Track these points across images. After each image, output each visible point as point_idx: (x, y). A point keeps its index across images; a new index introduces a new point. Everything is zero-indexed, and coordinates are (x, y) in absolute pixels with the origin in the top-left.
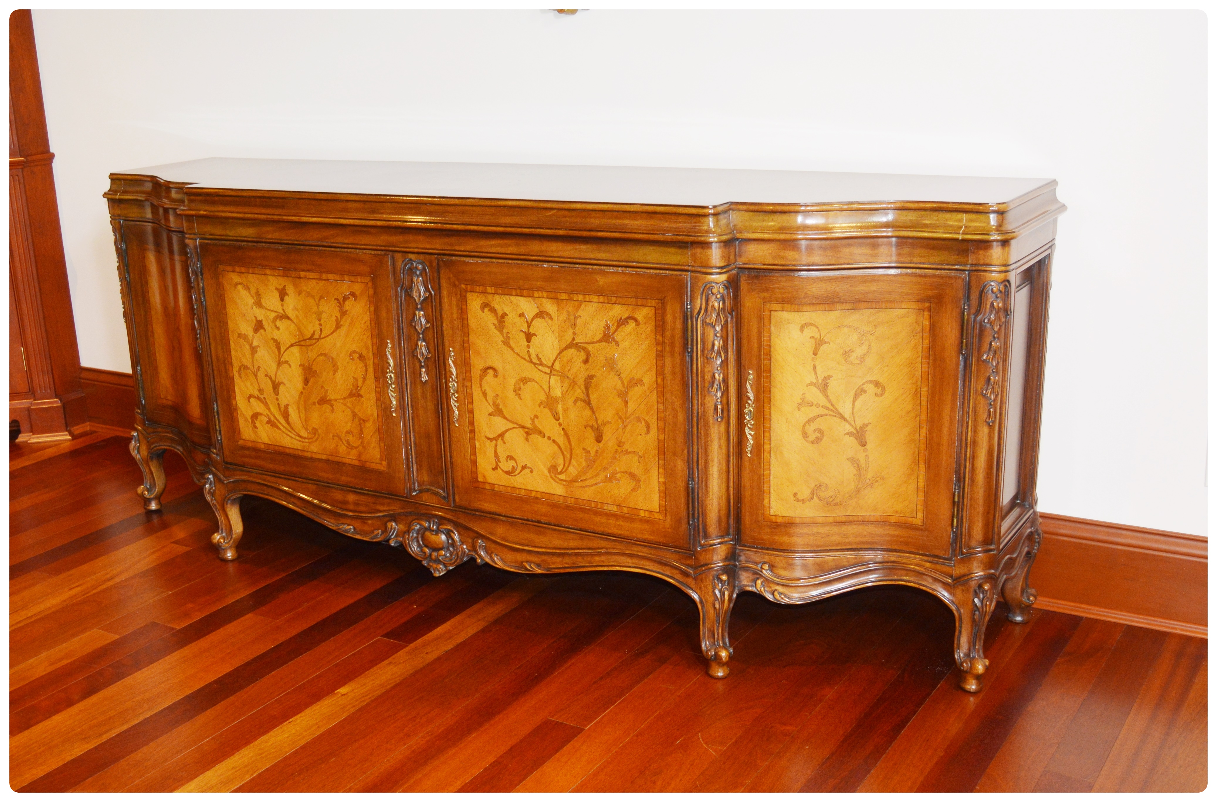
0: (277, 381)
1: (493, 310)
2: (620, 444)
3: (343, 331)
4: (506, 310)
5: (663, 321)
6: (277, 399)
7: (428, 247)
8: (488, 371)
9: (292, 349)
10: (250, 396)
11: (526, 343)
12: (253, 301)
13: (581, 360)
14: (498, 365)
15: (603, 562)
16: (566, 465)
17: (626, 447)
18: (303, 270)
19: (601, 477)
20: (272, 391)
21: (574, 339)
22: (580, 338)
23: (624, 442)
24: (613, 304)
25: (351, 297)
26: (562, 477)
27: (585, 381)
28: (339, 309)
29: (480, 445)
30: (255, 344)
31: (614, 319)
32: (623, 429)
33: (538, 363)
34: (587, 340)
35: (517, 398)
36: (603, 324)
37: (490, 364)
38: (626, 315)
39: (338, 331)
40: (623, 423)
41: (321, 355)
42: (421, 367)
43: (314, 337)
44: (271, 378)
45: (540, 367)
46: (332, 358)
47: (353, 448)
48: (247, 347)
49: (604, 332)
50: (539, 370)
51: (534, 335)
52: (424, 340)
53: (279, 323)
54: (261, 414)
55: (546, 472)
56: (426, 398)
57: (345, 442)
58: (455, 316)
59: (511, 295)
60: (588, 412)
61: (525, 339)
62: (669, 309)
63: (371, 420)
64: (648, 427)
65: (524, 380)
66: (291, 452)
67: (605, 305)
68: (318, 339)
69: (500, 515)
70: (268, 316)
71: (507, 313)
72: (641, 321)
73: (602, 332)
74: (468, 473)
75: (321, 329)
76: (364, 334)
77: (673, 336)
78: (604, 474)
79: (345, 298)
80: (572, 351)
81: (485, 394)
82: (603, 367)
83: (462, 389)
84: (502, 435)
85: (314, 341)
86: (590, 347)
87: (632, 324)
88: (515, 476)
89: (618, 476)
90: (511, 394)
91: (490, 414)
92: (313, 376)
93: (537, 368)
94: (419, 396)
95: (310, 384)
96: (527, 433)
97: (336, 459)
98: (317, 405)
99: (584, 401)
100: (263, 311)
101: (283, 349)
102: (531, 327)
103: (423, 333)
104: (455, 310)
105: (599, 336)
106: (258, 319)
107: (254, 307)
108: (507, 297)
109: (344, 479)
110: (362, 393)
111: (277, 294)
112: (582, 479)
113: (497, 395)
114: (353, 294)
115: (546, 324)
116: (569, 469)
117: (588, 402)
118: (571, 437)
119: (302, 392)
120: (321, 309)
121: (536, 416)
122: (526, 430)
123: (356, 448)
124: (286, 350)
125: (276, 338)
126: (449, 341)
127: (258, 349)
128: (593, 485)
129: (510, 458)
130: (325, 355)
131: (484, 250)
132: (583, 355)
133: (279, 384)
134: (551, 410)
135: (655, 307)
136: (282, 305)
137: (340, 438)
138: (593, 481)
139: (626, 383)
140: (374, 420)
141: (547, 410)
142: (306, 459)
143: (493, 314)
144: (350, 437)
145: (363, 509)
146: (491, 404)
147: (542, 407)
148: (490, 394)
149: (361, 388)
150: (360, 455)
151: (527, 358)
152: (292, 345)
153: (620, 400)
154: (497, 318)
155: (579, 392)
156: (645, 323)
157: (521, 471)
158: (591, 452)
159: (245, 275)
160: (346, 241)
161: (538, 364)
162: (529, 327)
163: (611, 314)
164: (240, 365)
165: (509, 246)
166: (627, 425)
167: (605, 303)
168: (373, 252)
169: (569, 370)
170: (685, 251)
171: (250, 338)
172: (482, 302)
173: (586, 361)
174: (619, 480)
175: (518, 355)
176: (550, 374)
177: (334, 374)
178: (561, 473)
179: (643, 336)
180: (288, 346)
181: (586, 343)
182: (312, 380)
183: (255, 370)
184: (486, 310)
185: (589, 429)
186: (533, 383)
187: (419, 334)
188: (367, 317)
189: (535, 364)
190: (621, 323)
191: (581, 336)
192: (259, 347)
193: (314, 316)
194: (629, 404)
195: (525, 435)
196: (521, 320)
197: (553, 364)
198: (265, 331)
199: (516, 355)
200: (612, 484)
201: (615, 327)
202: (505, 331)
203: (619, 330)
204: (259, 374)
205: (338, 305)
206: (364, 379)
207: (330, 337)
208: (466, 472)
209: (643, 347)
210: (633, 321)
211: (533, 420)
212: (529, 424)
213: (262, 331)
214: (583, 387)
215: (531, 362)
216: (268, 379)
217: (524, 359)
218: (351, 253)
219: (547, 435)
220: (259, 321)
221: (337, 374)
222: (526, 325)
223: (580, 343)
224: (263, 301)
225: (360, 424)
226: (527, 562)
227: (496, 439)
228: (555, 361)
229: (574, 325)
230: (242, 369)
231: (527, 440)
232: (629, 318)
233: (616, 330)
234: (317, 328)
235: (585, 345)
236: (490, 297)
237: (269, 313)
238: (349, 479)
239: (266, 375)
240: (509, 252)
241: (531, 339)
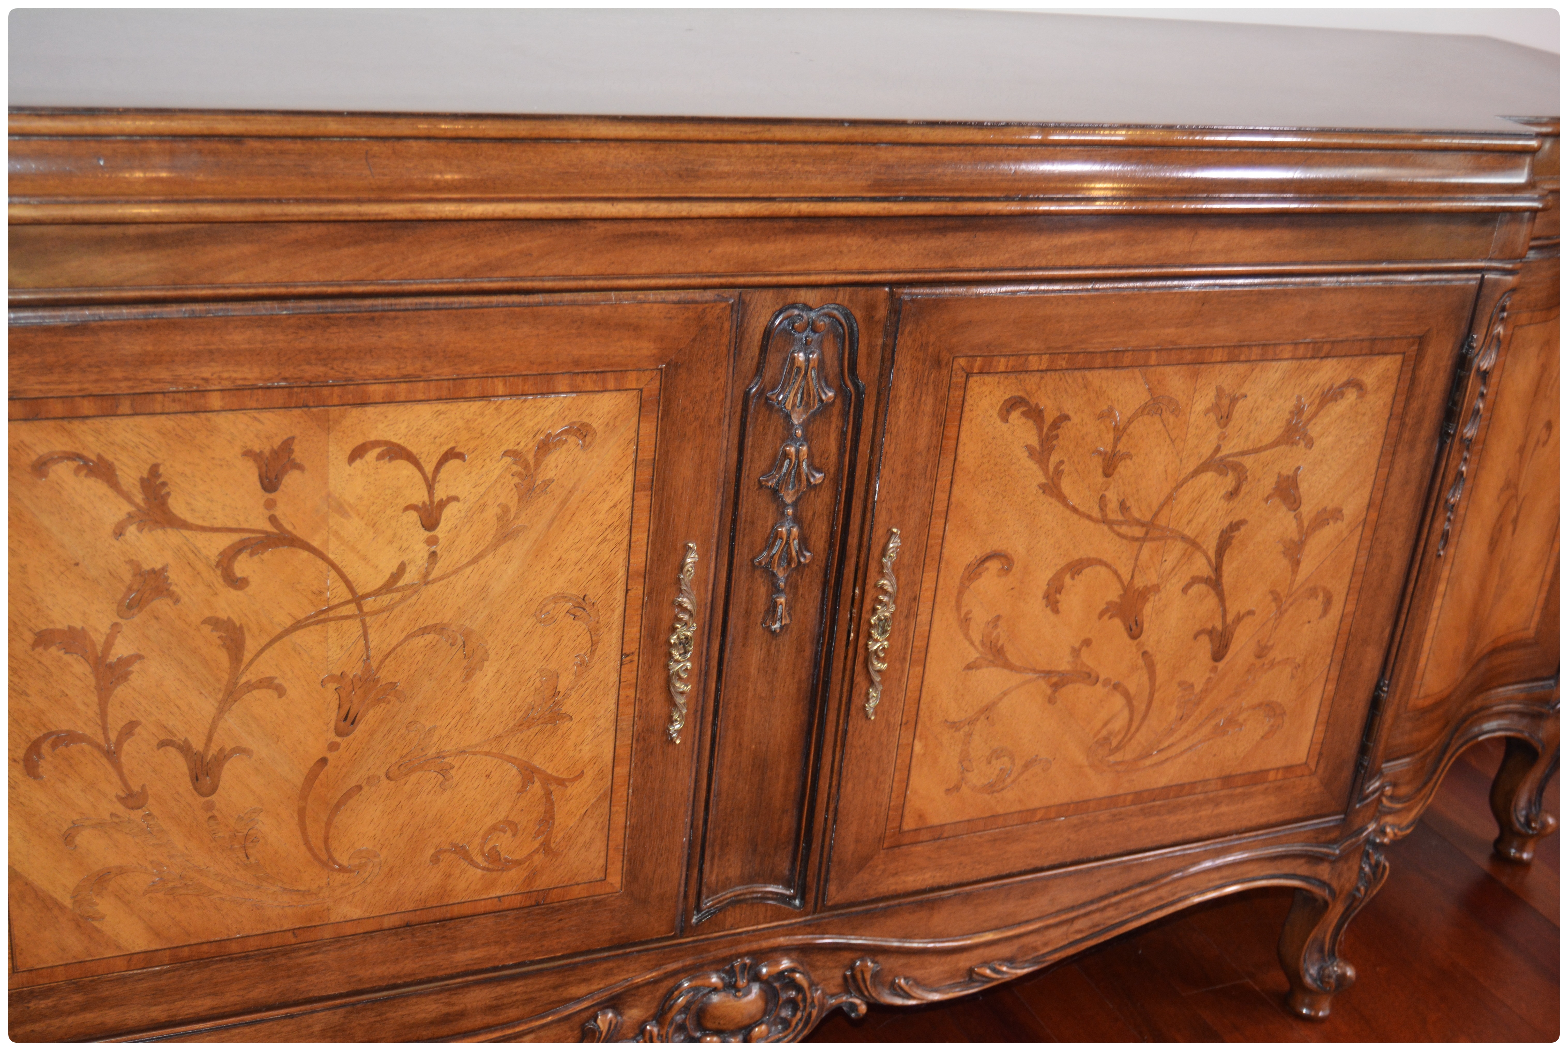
0: (213, 750)
1: (1035, 414)
2: (1261, 652)
3: (520, 548)
4: (1069, 407)
5: (1413, 380)
6: (209, 807)
7: (871, 265)
8: (987, 564)
9: (298, 637)
10: (76, 827)
11: (1100, 479)
12: (127, 508)
13: (1223, 492)
14: (1017, 547)
15: (1161, 898)
16: (1133, 729)
17: (1271, 655)
18: (377, 379)
19: (1206, 730)
20: (186, 783)
21: (1218, 449)
22: (1232, 444)
23: (1272, 646)
24: (1322, 358)
25: (572, 439)
26: (1118, 757)
27: (1221, 536)
28: (517, 480)
29: (926, 746)
30: (121, 649)
31: (1317, 390)
32: (1276, 620)
33: (1121, 518)
34: (1249, 445)
35: (1048, 611)
36: (1290, 405)
37: (995, 544)
38: (1344, 379)
39: (502, 549)
40: (1279, 607)
41: (424, 631)
42: (778, 591)
43: (400, 583)
44: (185, 749)
45: (1124, 529)
46: (468, 634)
47: (509, 864)
48: (80, 668)
49: (1289, 422)
50: (1119, 534)
51: (1129, 456)
52: (797, 520)
53: (243, 566)
54: (122, 871)
55: (1081, 758)
56: (775, 670)
57: (479, 860)
58: (922, 443)
59: (1090, 369)
60: (1212, 601)
61: (1100, 471)
62: (1430, 352)
63: (590, 774)
64: (1328, 601)
65: (1076, 568)
66: (252, 944)
67: (1305, 362)
68: (414, 588)
69: (943, 888)
70: (196, 552)
71: (1071, 414)
72: (1369, 387)
73: (1284, 422)
74: (876, 822)
75: (433, 554)
76: (604, 540)
77: (1423, 408)
78: (1213, 722)
79: (545, 446)
80: (1209, 477)
81: (965, 621)
82: (1266, 500)
83: (902, 625)
84: (987, 710)
85: (397, 596)
86: (1248, 462)
87: (1351, 395)
88: (1002, 789)
89: (1241, 718)
90: (1036, 605)
91: (969, 667)
92: (378, 701)
93: (1114, 531)
94: (753, 671)
95: (361, 727)
96: (1056, 686)
97: (438, 914)
98: (384, 782)
99: (1207, 581)
100: (173, 537)
101: (251, 646)
102: (1124, 439)
103: (795, 504)
104: (925, 426)
105: (1276, 431)
106: (146, 567)
107: (132, 529)
108: (1077, 374)
109: (463, 957)
110: (567, 708)
111: (251, 474)
112: (1162, 747)
113: (998, 618)
114: (582, 431)
115: (1159, 426)
116: (1138, 735)
117: (1215, 583)
118: (1158, 667)
119: (324, 761)
120: (440, 493)
121: (1087, 642)
122: (1055, 679)
123: (518, 863)
124: (263, 650)
125: (223, 615)
126: (890, 510)
127: (136, 667)
128: (1182, 753)
129: (996, 754)
130: (440, 629)
131: (1036, 262)
132: (1229, 482)
133: (222, 758)
134: (1124, 620)
135: (1404, 353)
136: (270, 505)
137: (461, 851)
138: (1185, 745)
139: (1306, 524)
140: (601, 771)
141: (1117, 623)
142: (316, 947)
143: (1031, 423)
144: (504, 843)
145: (513, 1013)
146: (977, 643)
147: (1106, 617)
148: (980, 616)
149: (566, 696)
150: (533, 875)
151: (1096, 513)
152: (298, 625)
153: (1285, 562)
154: (1040, 429)
155: (1201, 566)
156: (1377, 390)
157: (1020, 774)
158: (1196, 686)
159: (99, 423)
160: (581, 270)
161: (1121, 523)
162: (1117, 440)
163: (1313, 380)
164: (34, 736)
165: (1103, 246)
166: (1286, 611)
167: (1305, 358)
168: (673, 296)
169: (1190, 522)
170: (1489, 229)
171: (99, 639)
172: (1007, 397)
173: (1233, 494)
174: (1241, 725)
175: (1075, 510)
176: (1142, 540)
177: (468, 677)
178: (1118, 748)
179: (1366, 419)
180: (279, 630)
181: (1243, 453)
182: (371, 717)
183: (113, 736)
184: (1015, 415)
185: (1204, 640)
186: (1098, 568)
187: (786, 505)
188: (623, 490)
189: (1110, 523)
190: (1330, 395)
191: (1235, 441)
192: (139, 657)
193: (413, 516)
194: (1303, 565)
195: (1049, 691)
196: (1102, 426)
197: (1156, 515)
198: (177, 601)
199: (1068, 512)
200: (1225, 738)
201: (1313, 408)
202: (1054, 459)
203: (1321, 413)
204: (128, 747)
205: (516, 468)
206: (583, 666)
207: (468, 570)
208: (872, 821)
209: (1361, 441)
210: (1354, 390)
211: (1076, 652)
212: (1064, 665)
213: (161, 605)
214: (1212, 553)
215: (1105, 521)
216: (172, 752)
217: (1089, 517)
218: (589, 304)
219: (1102, 677)
220: (153, 571)
221: (478, 674)
222: (1110, 437)
223: (1229, 456)
224: (177, 506)
225: (548, 794)
226: (985, 963)
227: (971, 722)
228: (1161, 507)
229: (1225, 419)
230: (45, 748)
231: (1051, 700)
232: (1349, 383)
233: (1315, 414)
234: (419, 551)
235: (1236, 459)
236: (1031, 381)
237: (200, 540)
238: (479, 953)
239: (163, 744)
240: (1105, 261)
241: (1115, 468)
